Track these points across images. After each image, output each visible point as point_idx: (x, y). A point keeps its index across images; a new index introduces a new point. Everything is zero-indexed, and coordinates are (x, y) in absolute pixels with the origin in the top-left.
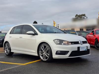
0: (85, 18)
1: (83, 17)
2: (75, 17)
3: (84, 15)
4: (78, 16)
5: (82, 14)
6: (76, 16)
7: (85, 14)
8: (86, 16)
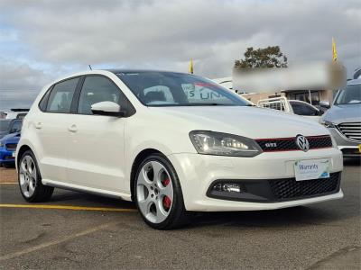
0: (279, 59)
1: (272, 56)
2: (244, 58)
3: (275, 50)
4: (255, 53)
5: (269, 48)
6: (247, 55)
7: (277, 47)
8: (281, 55)
